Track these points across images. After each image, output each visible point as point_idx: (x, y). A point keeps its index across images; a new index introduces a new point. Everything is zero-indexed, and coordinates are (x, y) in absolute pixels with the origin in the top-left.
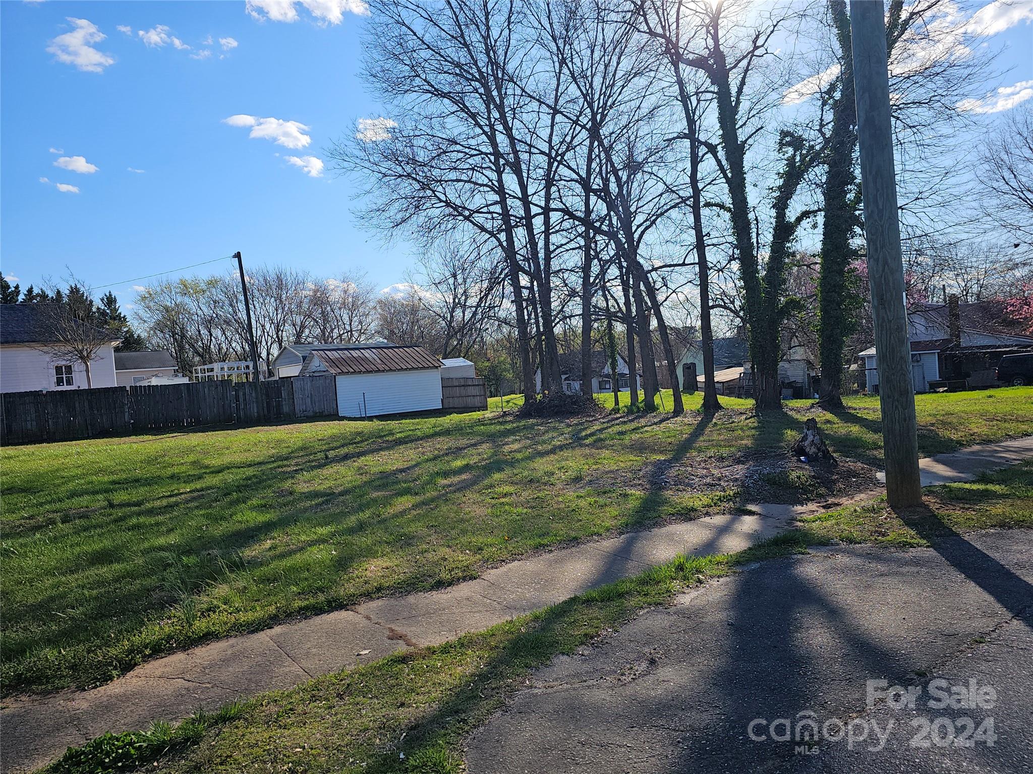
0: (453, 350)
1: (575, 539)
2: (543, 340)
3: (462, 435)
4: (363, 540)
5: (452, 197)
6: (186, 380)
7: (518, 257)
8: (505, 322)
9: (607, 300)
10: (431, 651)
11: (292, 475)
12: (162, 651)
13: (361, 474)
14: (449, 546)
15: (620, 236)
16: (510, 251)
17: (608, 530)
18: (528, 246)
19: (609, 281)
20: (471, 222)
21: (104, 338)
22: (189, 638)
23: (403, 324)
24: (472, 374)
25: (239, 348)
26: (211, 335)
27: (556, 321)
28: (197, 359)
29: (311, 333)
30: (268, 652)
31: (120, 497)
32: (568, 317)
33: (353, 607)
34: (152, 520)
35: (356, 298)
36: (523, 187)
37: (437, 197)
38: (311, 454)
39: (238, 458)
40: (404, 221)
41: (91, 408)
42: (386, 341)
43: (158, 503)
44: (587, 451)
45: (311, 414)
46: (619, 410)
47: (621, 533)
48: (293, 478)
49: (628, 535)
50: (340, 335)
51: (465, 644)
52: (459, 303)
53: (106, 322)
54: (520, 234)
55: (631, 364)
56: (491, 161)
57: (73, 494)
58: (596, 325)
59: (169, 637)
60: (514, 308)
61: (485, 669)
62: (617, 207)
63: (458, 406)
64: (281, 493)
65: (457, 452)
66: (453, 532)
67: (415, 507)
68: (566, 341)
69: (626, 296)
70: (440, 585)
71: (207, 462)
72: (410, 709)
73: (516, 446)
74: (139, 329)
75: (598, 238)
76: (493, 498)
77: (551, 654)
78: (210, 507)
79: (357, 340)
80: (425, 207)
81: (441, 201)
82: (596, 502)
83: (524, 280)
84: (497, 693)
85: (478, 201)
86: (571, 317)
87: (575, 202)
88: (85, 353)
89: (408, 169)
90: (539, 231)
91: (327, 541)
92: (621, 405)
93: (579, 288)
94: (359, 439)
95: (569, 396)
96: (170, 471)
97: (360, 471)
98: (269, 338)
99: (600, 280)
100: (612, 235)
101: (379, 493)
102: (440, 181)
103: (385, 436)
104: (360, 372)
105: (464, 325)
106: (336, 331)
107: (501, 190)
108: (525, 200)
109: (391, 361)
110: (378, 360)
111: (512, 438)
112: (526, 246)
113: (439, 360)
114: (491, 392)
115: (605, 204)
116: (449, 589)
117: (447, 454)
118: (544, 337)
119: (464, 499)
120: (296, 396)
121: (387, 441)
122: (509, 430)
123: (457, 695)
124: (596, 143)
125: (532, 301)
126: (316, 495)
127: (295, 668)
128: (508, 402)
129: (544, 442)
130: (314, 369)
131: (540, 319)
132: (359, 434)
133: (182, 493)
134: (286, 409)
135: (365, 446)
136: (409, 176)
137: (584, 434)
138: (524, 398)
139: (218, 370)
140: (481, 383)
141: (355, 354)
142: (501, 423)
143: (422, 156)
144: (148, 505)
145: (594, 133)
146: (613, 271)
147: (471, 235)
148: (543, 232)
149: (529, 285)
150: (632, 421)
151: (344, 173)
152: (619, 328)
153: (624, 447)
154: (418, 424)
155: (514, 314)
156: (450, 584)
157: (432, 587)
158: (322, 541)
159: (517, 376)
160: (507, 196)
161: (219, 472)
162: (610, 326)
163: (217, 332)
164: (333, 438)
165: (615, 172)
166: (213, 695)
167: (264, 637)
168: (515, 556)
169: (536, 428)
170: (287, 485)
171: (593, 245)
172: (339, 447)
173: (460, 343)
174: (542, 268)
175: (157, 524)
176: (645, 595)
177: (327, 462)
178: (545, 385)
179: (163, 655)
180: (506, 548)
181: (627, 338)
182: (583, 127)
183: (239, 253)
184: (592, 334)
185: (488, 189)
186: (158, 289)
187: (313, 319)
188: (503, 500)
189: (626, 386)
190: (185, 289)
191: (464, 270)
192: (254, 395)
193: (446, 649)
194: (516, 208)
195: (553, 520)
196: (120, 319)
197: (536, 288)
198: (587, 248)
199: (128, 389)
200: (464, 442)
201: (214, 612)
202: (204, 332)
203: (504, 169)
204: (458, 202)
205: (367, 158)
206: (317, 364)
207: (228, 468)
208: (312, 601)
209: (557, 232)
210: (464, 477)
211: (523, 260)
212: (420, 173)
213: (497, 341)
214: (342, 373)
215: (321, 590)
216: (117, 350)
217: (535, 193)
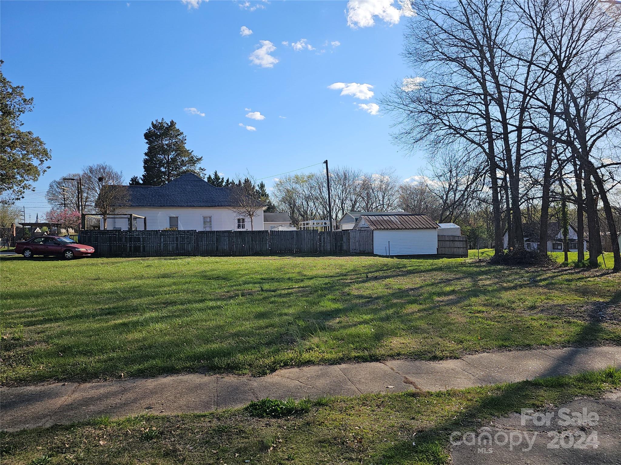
0: (446, 218)
1: (529, 345)
2: (512, 214)
3: (451, 272)
4: (389, 326)
5: (453, 122)
6: (295, 229)
7: (496, 158)
8: (484, 201)
9: (562, 188)
10: (430, 394)
11: (348, 285)
12: (288, 365)
13: (387, 289)
14: (441, 337)
15: (576, 143)
16: (491, 155)
17: (554, 343)
18: (504, 152)
19: (565, 174)
20: (465, 137)
21: (260, 205)
22: (301, 361)
23: (415, 201)
24: (459, 233)
25: (321, 213)
26: (308, 205)
27: (521, 201)
28: (300, 218)
29: (361, 205)
30: (339, 376)
31: (266, 286)
32: (531, 199)
33: (384, 362)
34: (281, 300)
35: (388, 185)
36: (503, 114)
37: (444, 123)
38: (358, 274)
39: (320, 272)
40: (421, 139)
41: (252, 241)
42: (403, 211)
43: (283, 292)
44: (541, 290)
45: (358, 251)
46: (567, 264)
47: (564, 347)
48: (349, 286)
49: (569, 348)
50: (377, 207)
51: (451, 394)
52: (452, 188)
53: (260, 197)
54: (499, 145)
55: (580, 233)
56: (481, 98)
57: (245, 283)
58: (552, 204)
59: (292, 359)
60: (491, 192)
61: (464, 410)
62: (575, 123)
63: (448, 253)
64: (343, 294)
65: (447, 282)
66: (444, 329)
67: (419, 311)
68: (528, 214)
69: (579, 185)
70: (435, 358)
71: (305, 273)
72: (418, 422)
73: (488, 282)
74: (274, 201)
75: (558, 145)
76: (471, 313)
77: (508, 411)
78: (308, 296)
79: (386, 210)
80: (435, 130)
81: (446, 125)
82: (545, 324)
83: (500, 174)
84: (472, 425)
85: (471, 124)
86: (533, 199)
87: (542, 121)
88: (251, 213)
89: (426, 107)
90: (513, 142)
91: (369, 323)
92: (570, 261)
93: (541, 179)
94: (385, 268)
95: (529, 252)
96: (287, 276)
97: (387, 287)
98: (338, 207)
99: (558, 174)
100: (569, 143)
101: (398, 300)
102: (447, 113)
103: (401, 268)
104: (387, 229)
105: (455, 202)
106: (374, 204)
107: (487, 117)
108: (504, 123)
109: (406, 223)
110: (399, 222)
111: (484, 277)
112: (503, 152)
113: (436, 224)
114: (470, 246)
115: (565, 122)
116: (441, 362)
117: (440, 283)
118: (512, 212)
119: (451, 311)
120: (351, 240)
121: (402, 271)
122: (483, 271)
123: (446, 421)
124: (561, 82)
125: (505, 188)
126: (361, 297)
127: (353, 387)
128: (482, 253)
129: (509, 281)
130: (361, 226)
131: (510, 199)
132: (385, 265)
133: (294, 288)
134: (345, 248)
135: (389, 273)
136: (426, 111)
137: (539, 278)
138: (494, 251)
139: (311, 224)
140: (464, 240)
141: (385, 218)
142: (477, 267)
143: (436, 98)
144: (279, 292)
145: (559, 75)
146: (569, 168)
147: (465, 146)
148: (515, 143)
149: (503, 177)
150: (579, 272)
151: (388, 113)
152: (572, 207)
153: (570, 290)
154: (421, 262)
155: (491, 196)
156: (441, 359)
157: (430, 358)
158: (365, 322)
159: (491, 236)
160: (491, 120)
161: (311, 279)
162: (564, 205)
163: (311, 204)
164: (371, 266)
165: (574, 100)
166: (313, 392)
167: (337, 367)
168: (484, 350)
169: (503, 271)
170: (346, 289)
171: (554, 150)
172: (374, 272)
173: (452, 213)
174: (513, 165)
175: (283, 302)
176: (580, 388)
177: (368, 280)
178: (511, 243)
179: (289, 367)
180: (479, 344)
181: (578, 214)
182: (551, 72)
183: (327, 161)
184: (550, 210)
185: (479, 116)
186: (285, 181)
187: (362, 197)
188: (478, 315)
189: (575, 248)
190: (297, 180)
191: (457, 167)
192: (329, 239)
193: (439, 395)
194: (497, 128)
195: (513, 331)
196: (266, 195)
197: (508, 179)
198: (549, 152)
199: (269, 232)
200: (451, 276)
201: (312, 351)
202: (305, 203)
203: (490, 102)
204: (457, 126)
205: (402, 103)
206: (363, 223)
207: (316, 277)
208: (362, 354)
209: (526, 142)
210: (451, 297)
211: (500, 161)
212: (434, 109)
213: (478, 213)
214: (377, 229)
215: (366, 349)
216: (264, 211)
217: (512, 118)
